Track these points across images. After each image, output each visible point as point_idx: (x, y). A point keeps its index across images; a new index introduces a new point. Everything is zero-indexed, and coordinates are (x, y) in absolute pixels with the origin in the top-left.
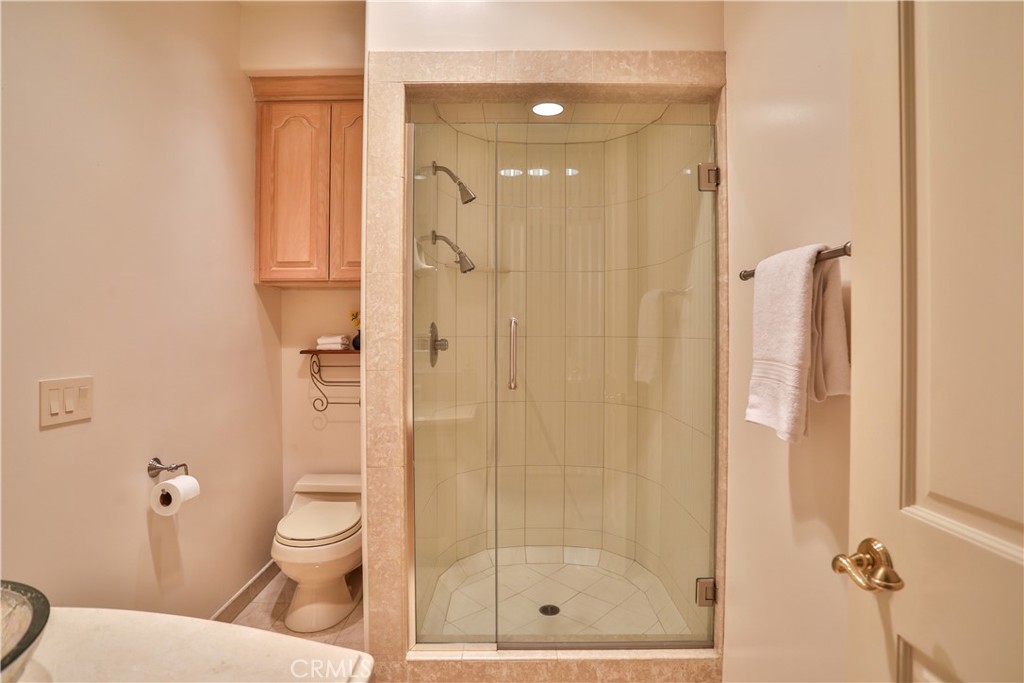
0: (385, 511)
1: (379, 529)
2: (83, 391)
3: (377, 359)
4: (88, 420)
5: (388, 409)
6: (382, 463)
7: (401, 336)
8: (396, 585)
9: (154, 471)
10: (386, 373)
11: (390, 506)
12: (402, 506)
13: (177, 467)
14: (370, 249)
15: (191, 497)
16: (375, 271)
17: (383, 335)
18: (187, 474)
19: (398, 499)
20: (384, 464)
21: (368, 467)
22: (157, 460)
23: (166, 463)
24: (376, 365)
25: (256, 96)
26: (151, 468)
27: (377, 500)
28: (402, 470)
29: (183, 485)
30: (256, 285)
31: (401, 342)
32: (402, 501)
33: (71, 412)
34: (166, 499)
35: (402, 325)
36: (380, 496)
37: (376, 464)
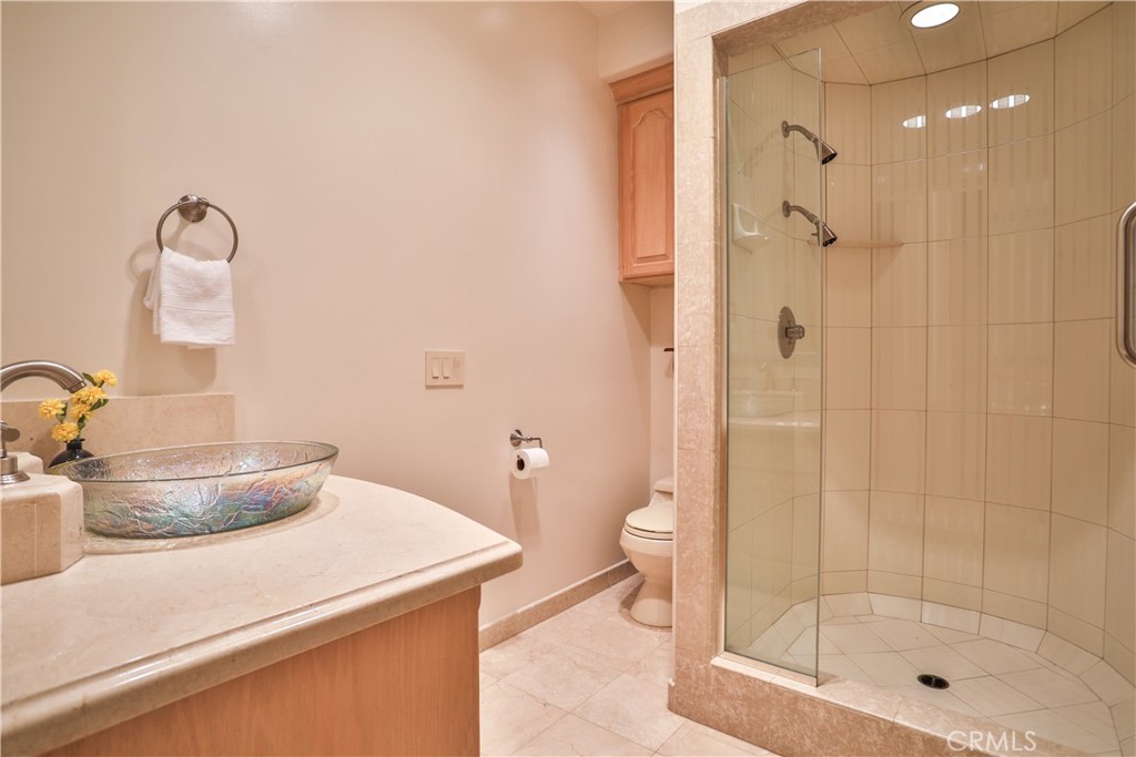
0: (694, 497)
1: (688, 516)
2: (457, 363)
3: (688, 334)
4: (461, 387)
5: (699, 388)
6: (692, 446)
7: (713, 309)
8: (703, 579)
9: (516, 440)
10: (698, 349)
11: (699, 493)
12: (712, 494)
13: (531, 439)
14: (681, 219)
15: (540, 466)
16: (686, 242)
17: (694, 308)
18: (541, 447)
19: (707, 486)
20: (693, 447)
21: (679, 448)
22: (519, 432)
23: (525, 435)
24: (687, 341)
25: (616, 101)
26: (513, 438)
27: (686, 485)
28: (712, 455)
29: (535, 455)
30: (620, 283)
31: (713, 316)
32: (712, 488)
33: (447, 378)
34: (521, 464)
35: (713, 297)
36: (689, 480)
37: (686, 446)
